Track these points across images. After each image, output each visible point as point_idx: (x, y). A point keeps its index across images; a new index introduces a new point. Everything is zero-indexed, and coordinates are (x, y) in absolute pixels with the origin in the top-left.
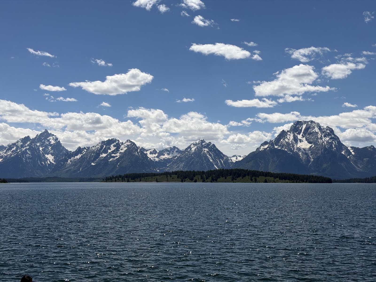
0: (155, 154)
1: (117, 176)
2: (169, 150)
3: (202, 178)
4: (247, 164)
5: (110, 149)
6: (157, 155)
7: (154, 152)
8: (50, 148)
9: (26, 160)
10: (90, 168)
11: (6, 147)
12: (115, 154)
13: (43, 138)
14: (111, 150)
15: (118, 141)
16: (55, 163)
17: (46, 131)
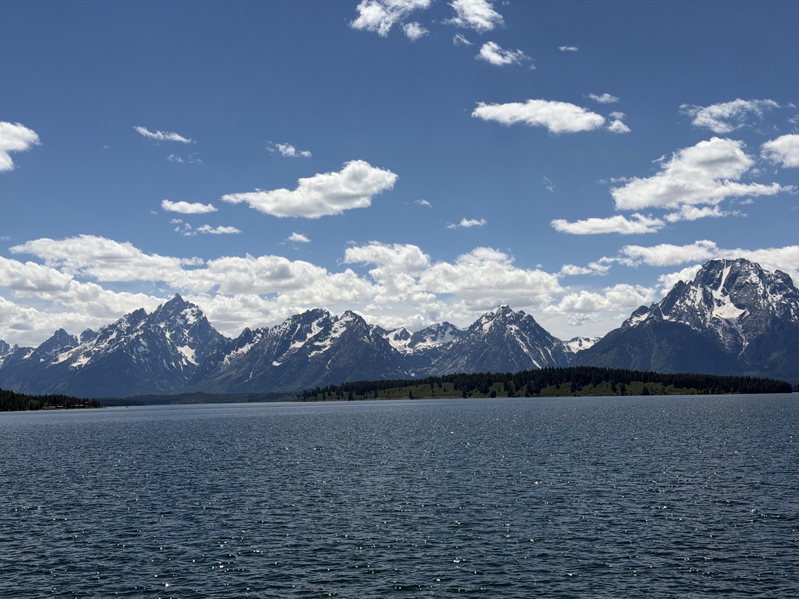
0: (406, 339)
1: (327, 387)
2: (436, 330)
3: (507, 388)
4: (604, 355)
5: (311, 332)
6: (409, 341)
7: (404, 335)
8: (186, 332)
9: (137, 360)
10: (270, 372)
11: (97, 334)
12: (321, 341)
13: (171, 312)
14: (313, 334)
15: (326, 313)
16: (197, 364)
17: (178, 298)
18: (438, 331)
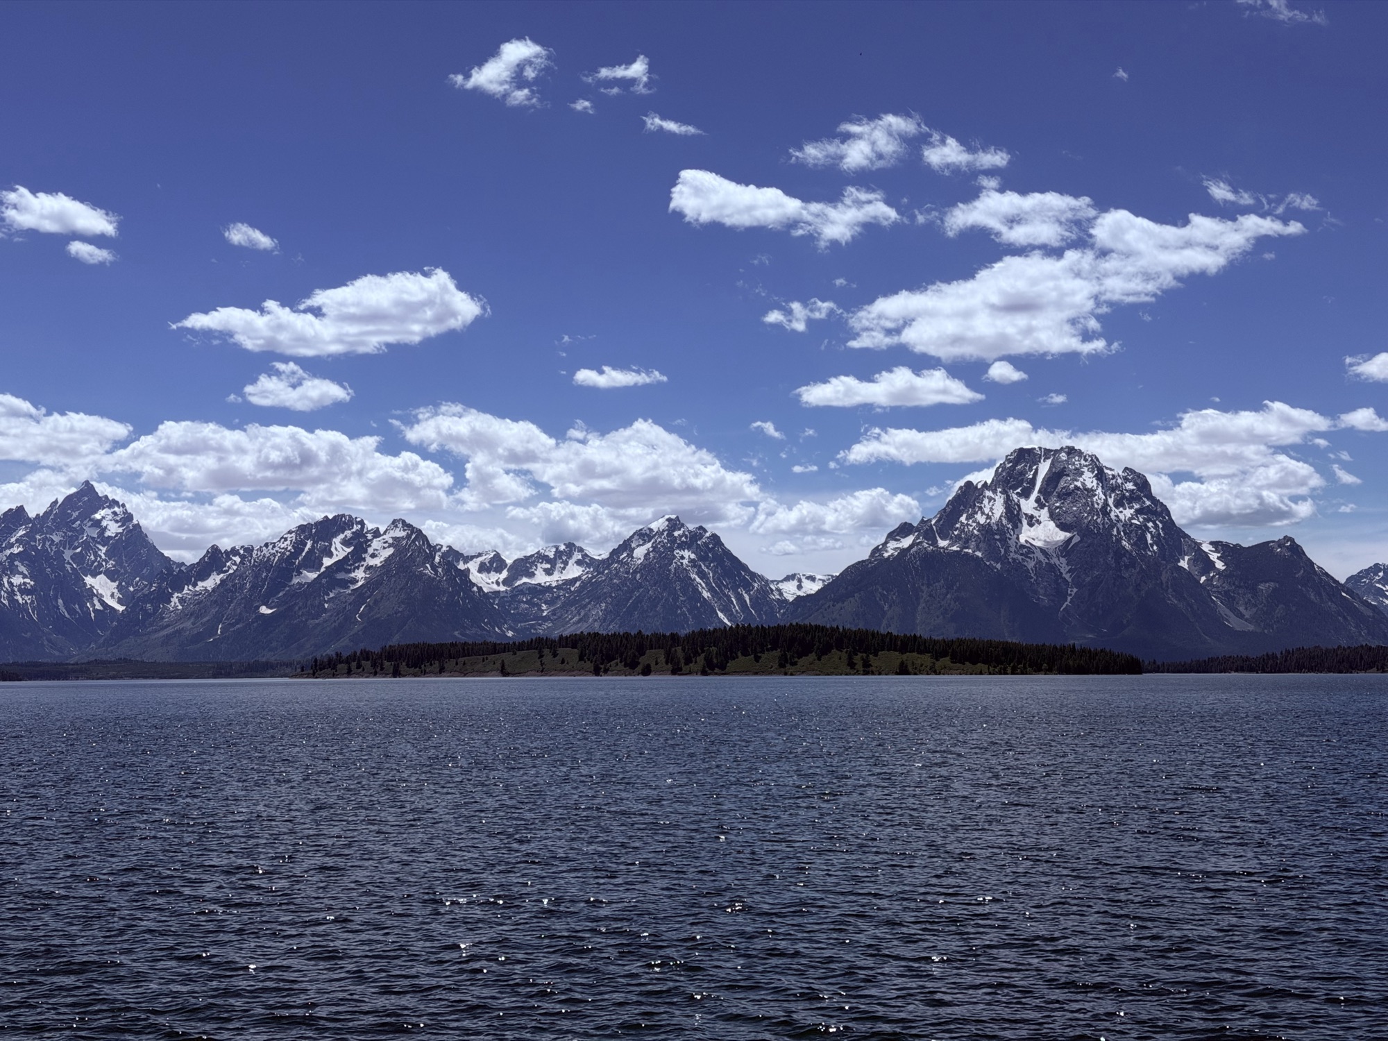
0: (498, 570)
1: (355, 653)
2: (552, 557)
3: (670, 659)
4: (839, 605)
5: (330, 555)
6: (505, 574)
7: (496, 563)
8: (103, 550)
9: (10, 599)
10: (255, 625)
12: (349, 571)
13: (75, 514)
14: (335, 559)
15: (358, 523)
16: (121, 608)
17: (87, 489)
18: (555, 558)
